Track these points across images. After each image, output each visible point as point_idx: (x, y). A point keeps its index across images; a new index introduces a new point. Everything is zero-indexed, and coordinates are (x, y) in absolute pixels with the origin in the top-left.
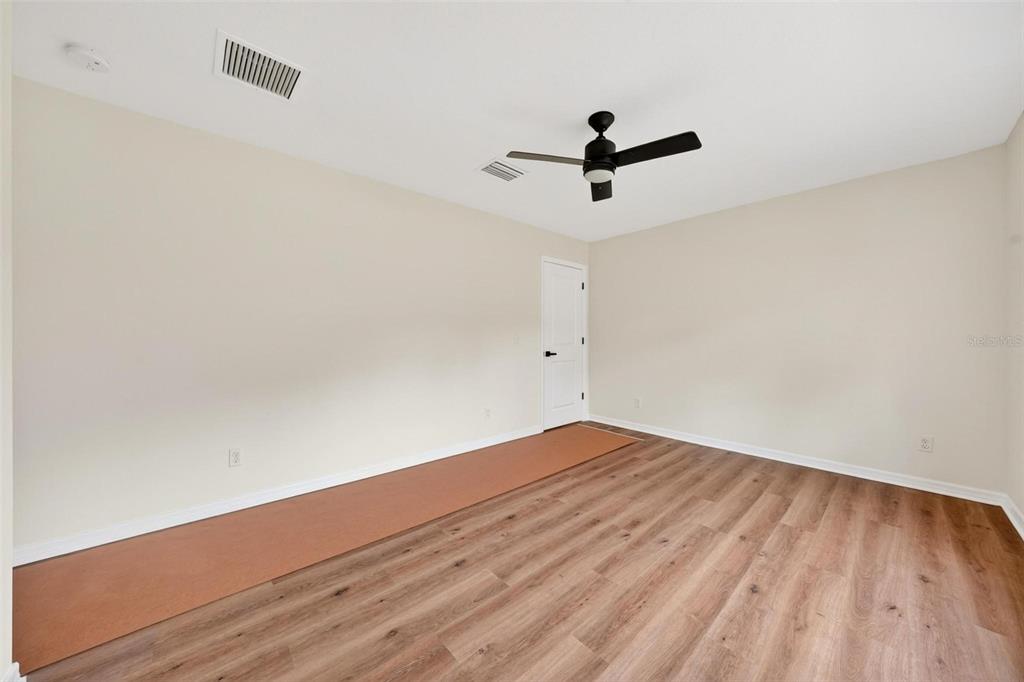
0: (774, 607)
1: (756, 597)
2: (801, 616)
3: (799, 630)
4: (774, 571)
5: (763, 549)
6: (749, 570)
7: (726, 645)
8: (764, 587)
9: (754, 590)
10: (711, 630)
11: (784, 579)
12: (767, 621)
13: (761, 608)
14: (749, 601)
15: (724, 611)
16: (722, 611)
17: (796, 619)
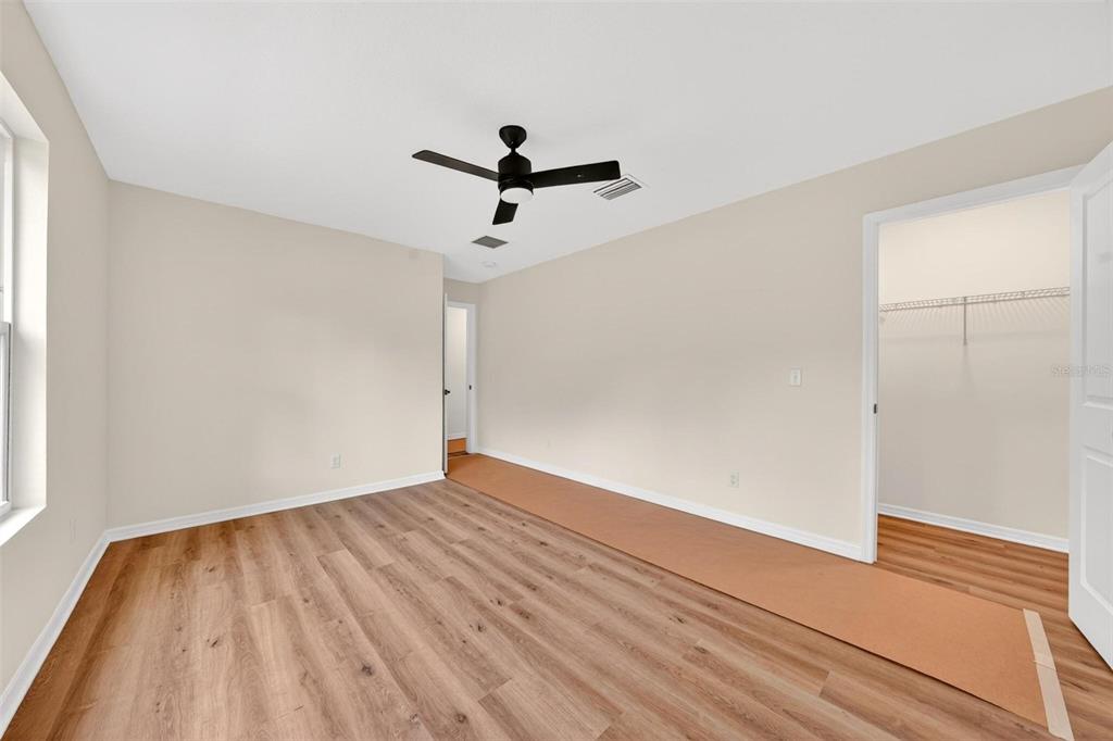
0: (337, 672)
1: (359, 666)
2: (313, 689)
3: (305, 675)
4: (378, 709)
5: (422, 727)
6: (395, 683)
7: (336, 621)
8: (364, 681)
9: (367, 670)
10: (352, 618)
11: (360, 712)
12: (331, 656)
13: (345, 662)
14: (358, 656)
15: (361, 634)
16: (362, 634)
17: (315, 682)
